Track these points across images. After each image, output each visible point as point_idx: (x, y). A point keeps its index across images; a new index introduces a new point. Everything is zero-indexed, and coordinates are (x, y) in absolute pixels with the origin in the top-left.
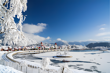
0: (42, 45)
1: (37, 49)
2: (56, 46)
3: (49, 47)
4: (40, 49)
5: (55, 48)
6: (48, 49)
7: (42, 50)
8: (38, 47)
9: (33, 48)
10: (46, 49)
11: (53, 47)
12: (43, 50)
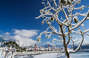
0: (36, 47)
1: (33, 51)
2: (49, 48)
3: (43, 49)
4: (36, 51)
5: (49, 50)
6: (43, 51)
7: (37, 52)
8: (34, 49)
9: (30, 49)
10: (41, 51)
11: (47, 49)
12: (39, 52)
